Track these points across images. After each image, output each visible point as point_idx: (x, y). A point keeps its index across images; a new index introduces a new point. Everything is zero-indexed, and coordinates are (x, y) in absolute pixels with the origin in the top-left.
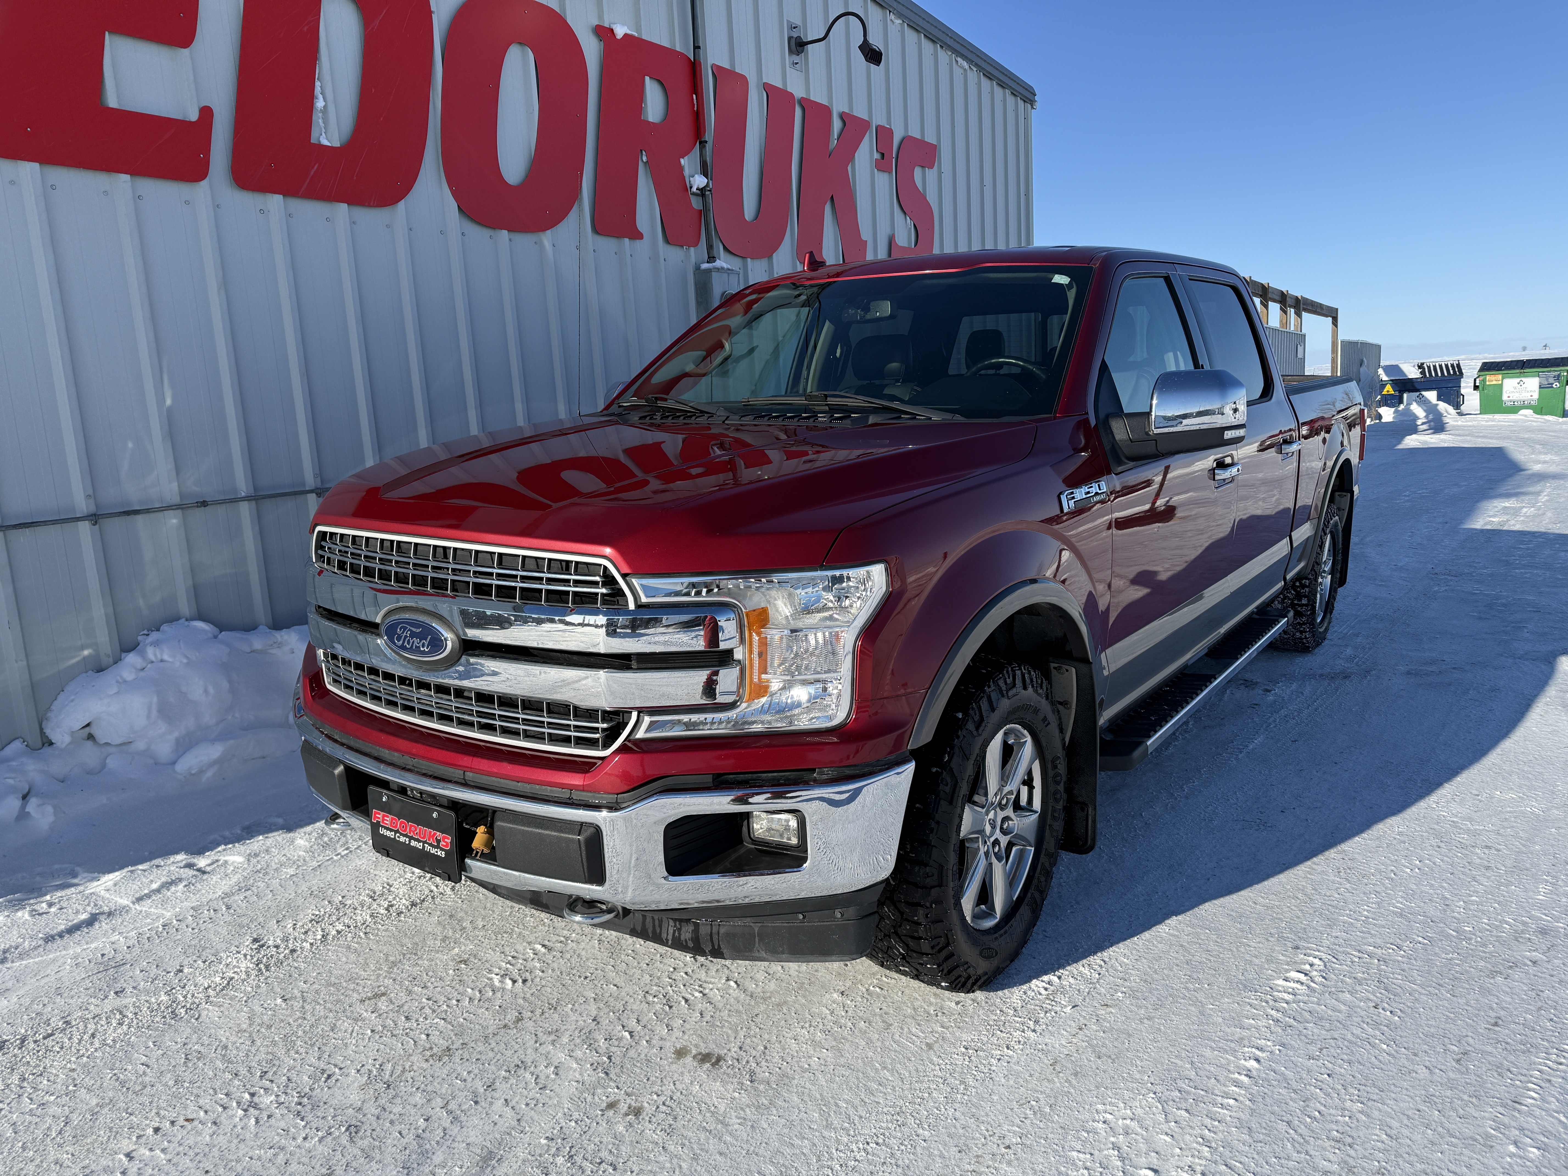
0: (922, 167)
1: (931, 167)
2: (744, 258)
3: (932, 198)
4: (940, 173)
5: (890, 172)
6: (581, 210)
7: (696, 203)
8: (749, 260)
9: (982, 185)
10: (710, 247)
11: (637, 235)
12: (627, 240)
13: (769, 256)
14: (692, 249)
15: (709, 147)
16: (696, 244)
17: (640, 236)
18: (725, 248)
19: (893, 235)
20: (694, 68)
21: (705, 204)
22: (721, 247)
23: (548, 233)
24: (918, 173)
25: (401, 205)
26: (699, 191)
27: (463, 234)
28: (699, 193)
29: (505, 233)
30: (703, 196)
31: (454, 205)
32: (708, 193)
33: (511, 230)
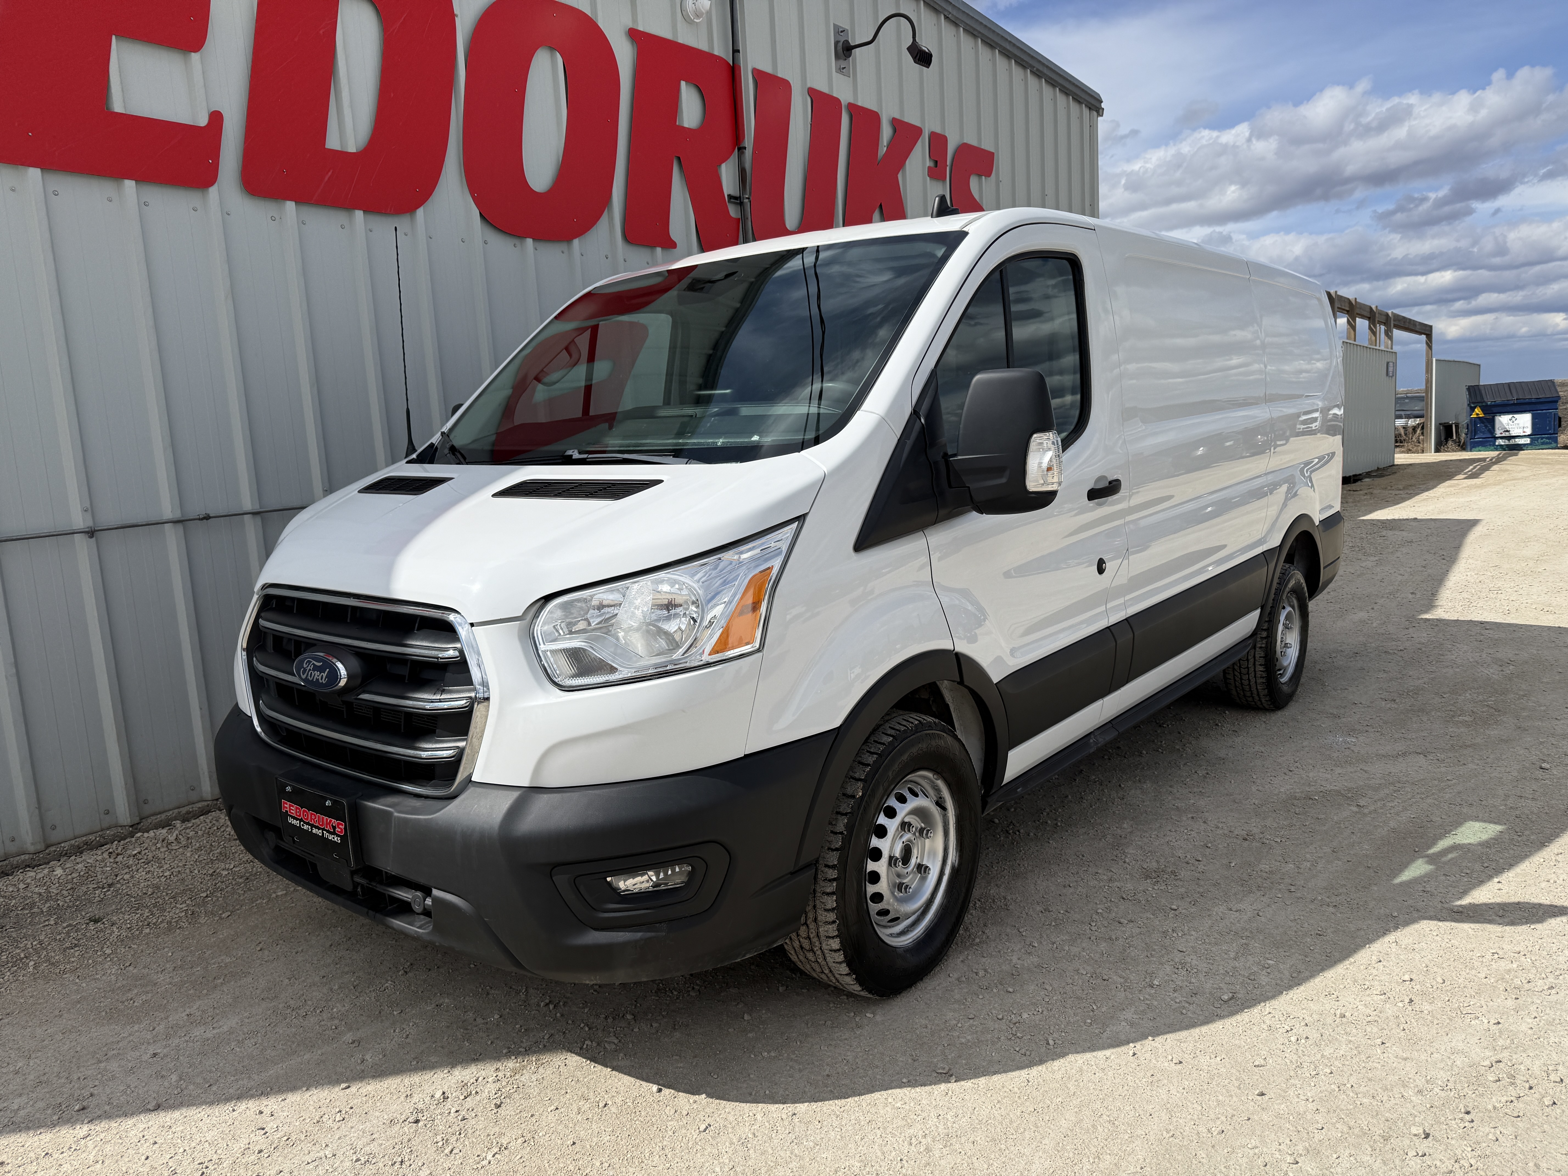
0: (980, 175)
1: (989, 174)
4: (998, 182)
5: (944, 180)
6: (611, 218)
7: (733, 211)
9: (1044, 195)
11: (669, 244)
12: (659, 250)
15: (748, 153)
17: (673, 245)
20: (733, 72)
21: (743, 209)
23: (576, 242)
24: (974, 182)
25: (420, 212)
26: (736, 198)
27: (485, 242)
28: (736, 200)
29: (529, 241)
30: (741, 204)
31: (476, 212)
32: (746, 201)
33: (536, 238)
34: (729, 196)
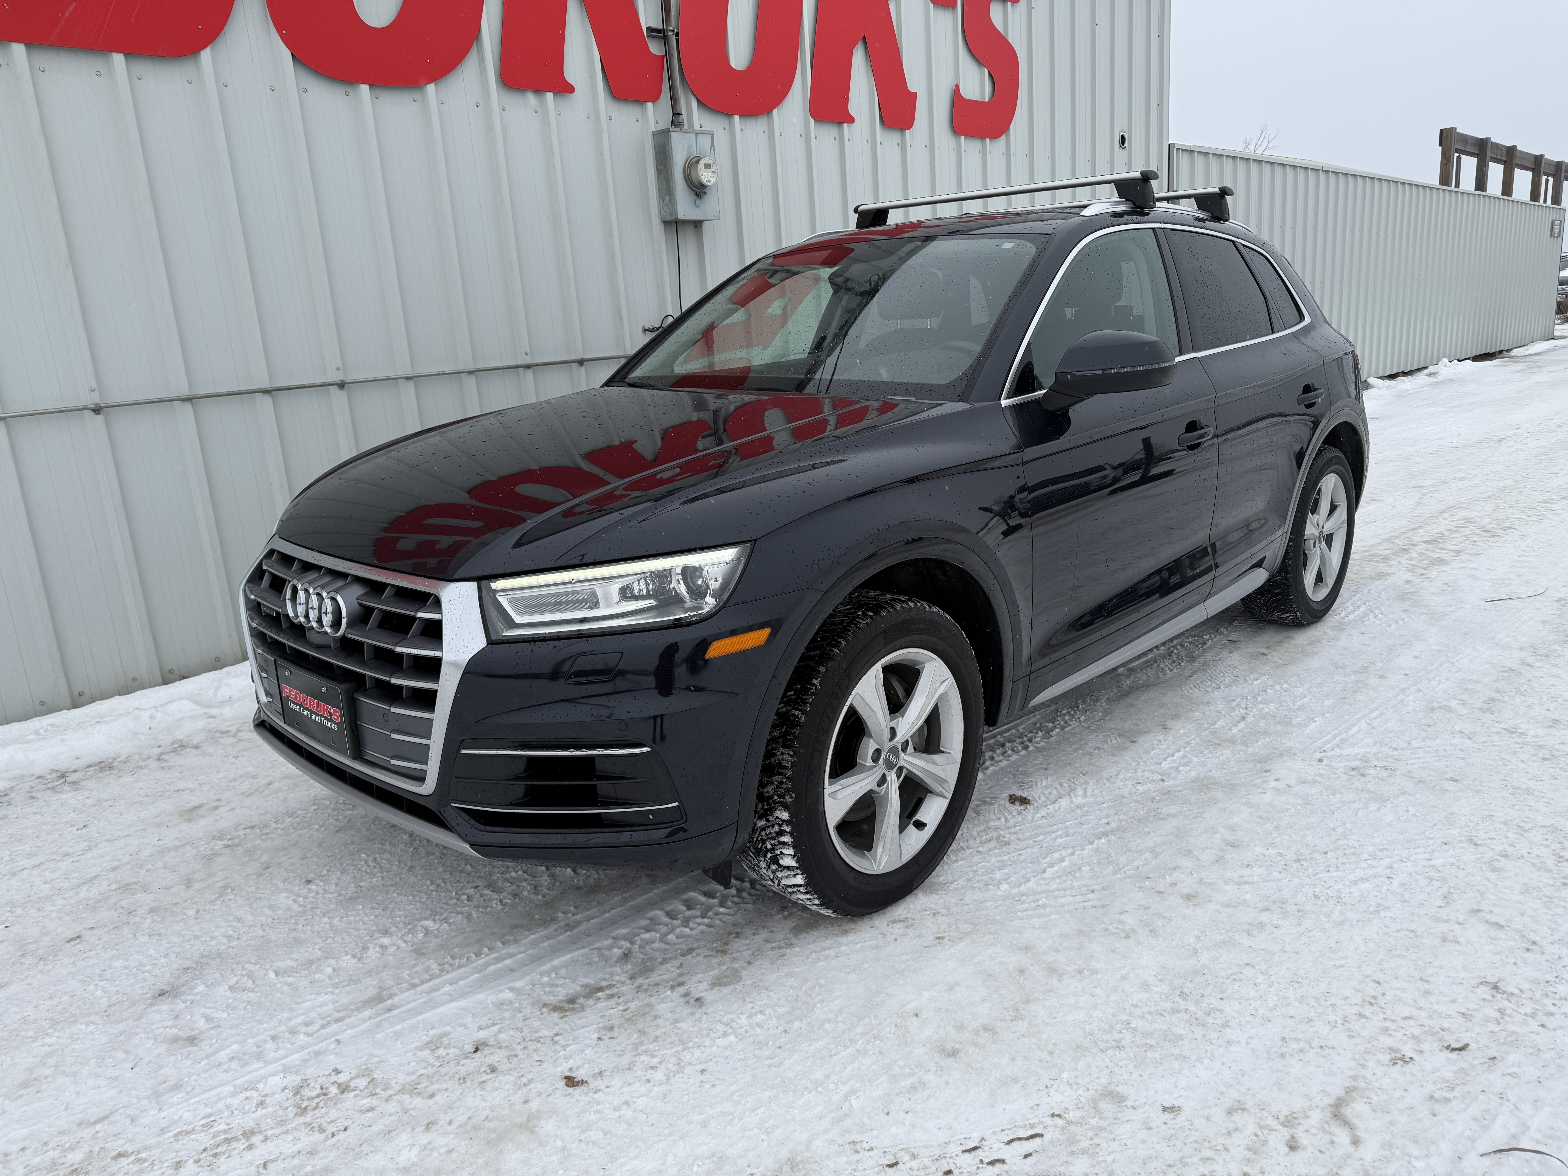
0: (1004, 2)
1: (1016, 1)
2: (729, 115)
3: (1016, 40)
4: (1030, 8)
5: (954, 8)
6: (482, 58)
7: (655, 48)
8: (736, 118)
10: (674, 101)
11: (564, 88)
12: (549, 95)
13: (769, 113)
14: (650, 105)
16: (654, 99)
17: (570, 89)
19: (957, 87)
21: (667, 47)
22: (694, 102)
23: (432, 88)
25: (206, 55)
26: (658, 31)
27: (305, 90)
29: (364, 88)
30: (665, 38)
31: (286, 54)
32: (670, 34)
33: (372, 85)
34: (648, 29)
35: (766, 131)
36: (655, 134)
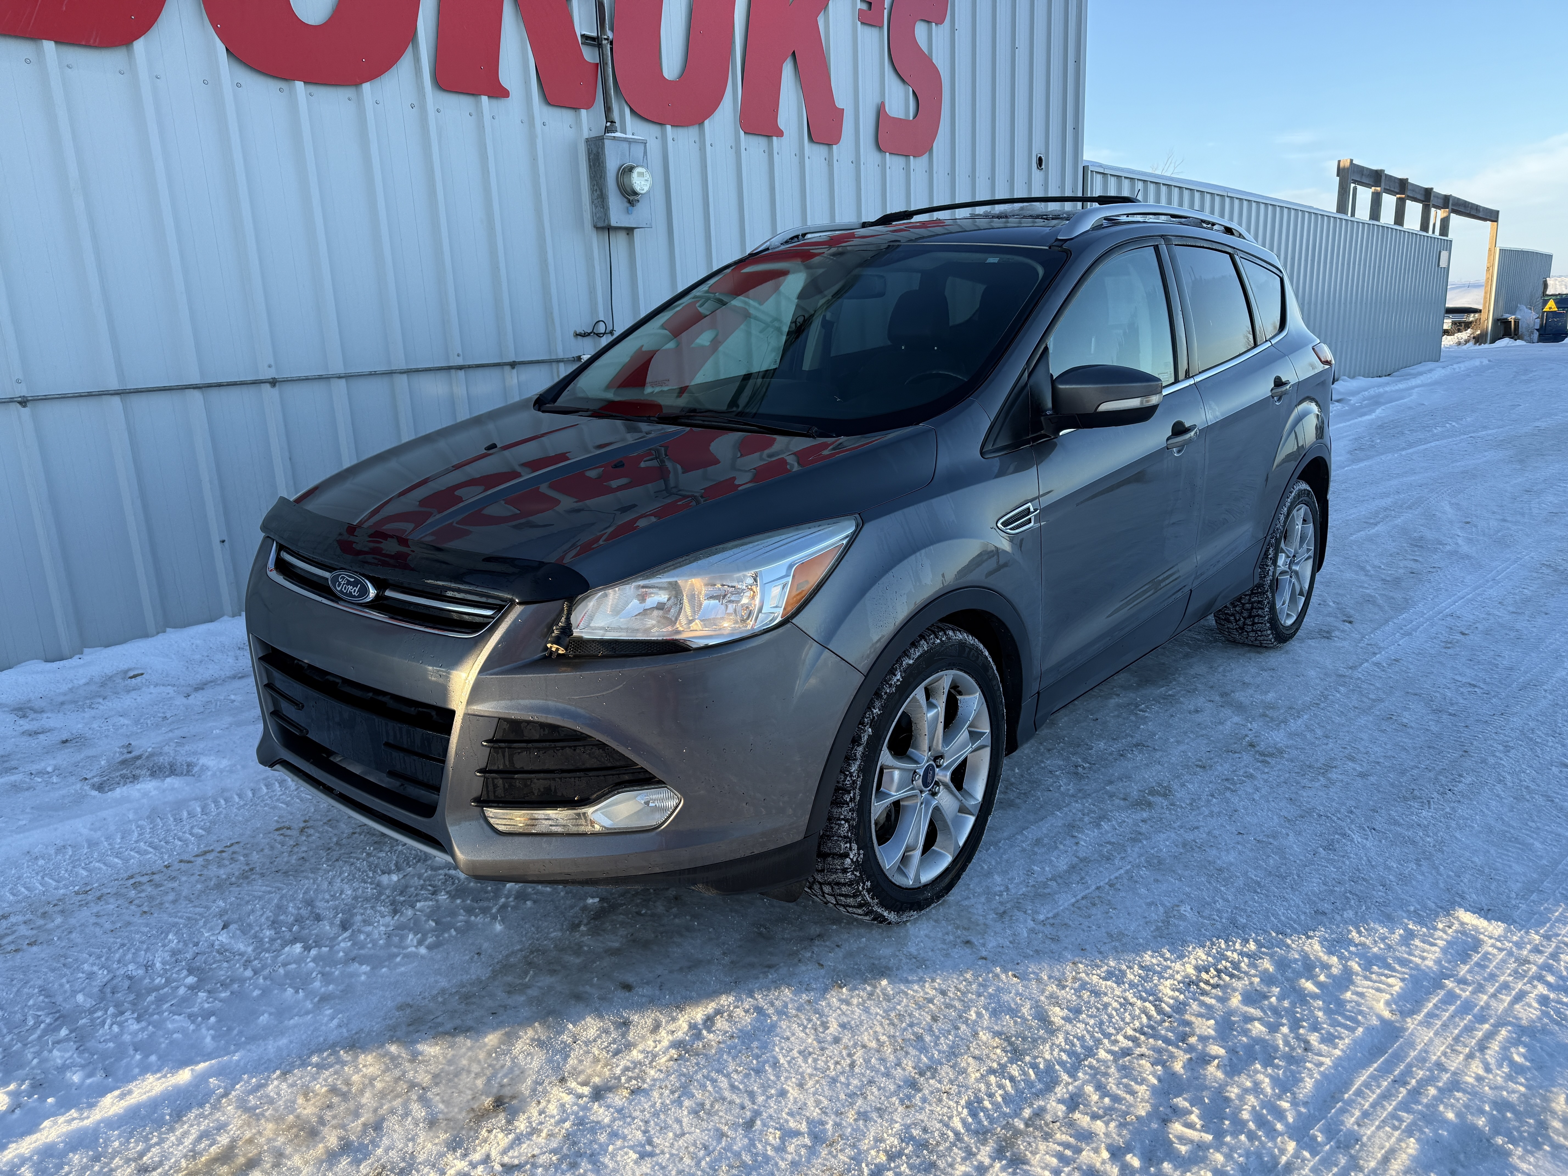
0: (928, 22)
1: (940, 21)
2: (661, 125)
3: (940, 61)
4: (953, 30)
5: (881, 27)
6: (417, 57)
7: (589, 55)
8: (669, 127)
9: (1014, 48)
10: (608, 110)
11: (500, 92)
12: (484, 99)
13: (701, 123)
14: (583, 112)
16: (588, 106)
17: (504, 93)
18: (632, 110)
19: (883, 104)
21: (602, 55)
22: (627, 111)
23: (366, 87)
24: (920, 30)
25: (139, 45)
26: (593, 39)
27: (239, 85)
28: (594, 41)
29: (299, 85)
30: (600, 46)
31: (221, 48)
32: (604, 42)
33: (307, 83)
34: (583, 36)
35: (697, 140)
36: (587, 140)
